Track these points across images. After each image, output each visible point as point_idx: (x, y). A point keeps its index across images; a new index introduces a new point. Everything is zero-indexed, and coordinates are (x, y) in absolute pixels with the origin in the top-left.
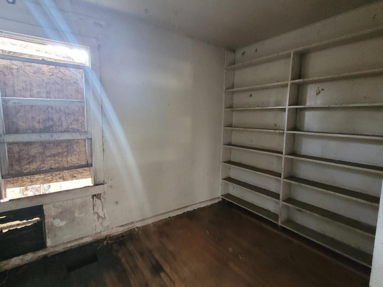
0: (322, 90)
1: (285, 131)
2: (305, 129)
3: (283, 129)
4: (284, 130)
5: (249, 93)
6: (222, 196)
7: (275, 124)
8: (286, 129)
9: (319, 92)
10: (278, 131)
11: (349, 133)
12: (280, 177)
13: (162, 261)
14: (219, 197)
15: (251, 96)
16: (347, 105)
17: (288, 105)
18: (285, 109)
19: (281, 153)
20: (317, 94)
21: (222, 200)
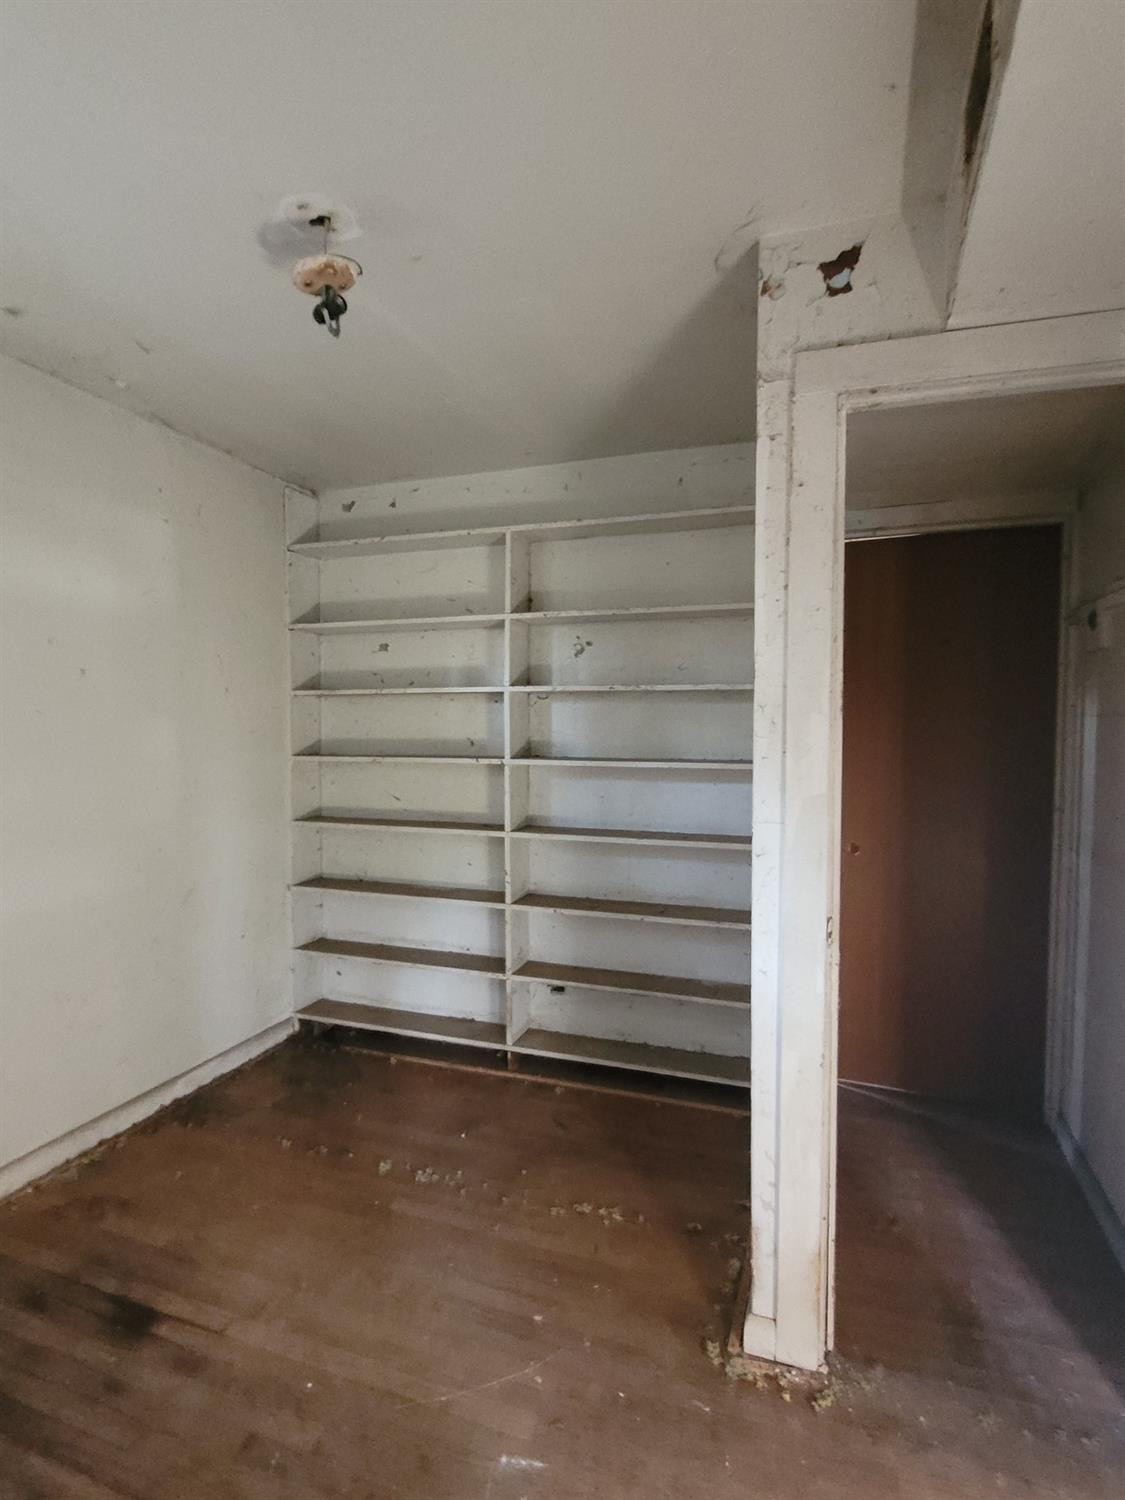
0: (589, 644)
1: (507, 760)
2: (555, 752)
3: (501, 755)
4: (503, 758)
5: (379, 639)
6: (299, 1012)
7: (469, 739)
8: (507, 753)
9: (582, 650)
10: (486, 761)
11: (656, 757)
12: (503, 902)
13: (139, 1293)
14: (288, 1021)
15: (384, 647)
16: (649, 688)
17: (508, 684)
18: (502, 693)
19: (501, 828)
20: (576, 655)
21: (300, 1030)
